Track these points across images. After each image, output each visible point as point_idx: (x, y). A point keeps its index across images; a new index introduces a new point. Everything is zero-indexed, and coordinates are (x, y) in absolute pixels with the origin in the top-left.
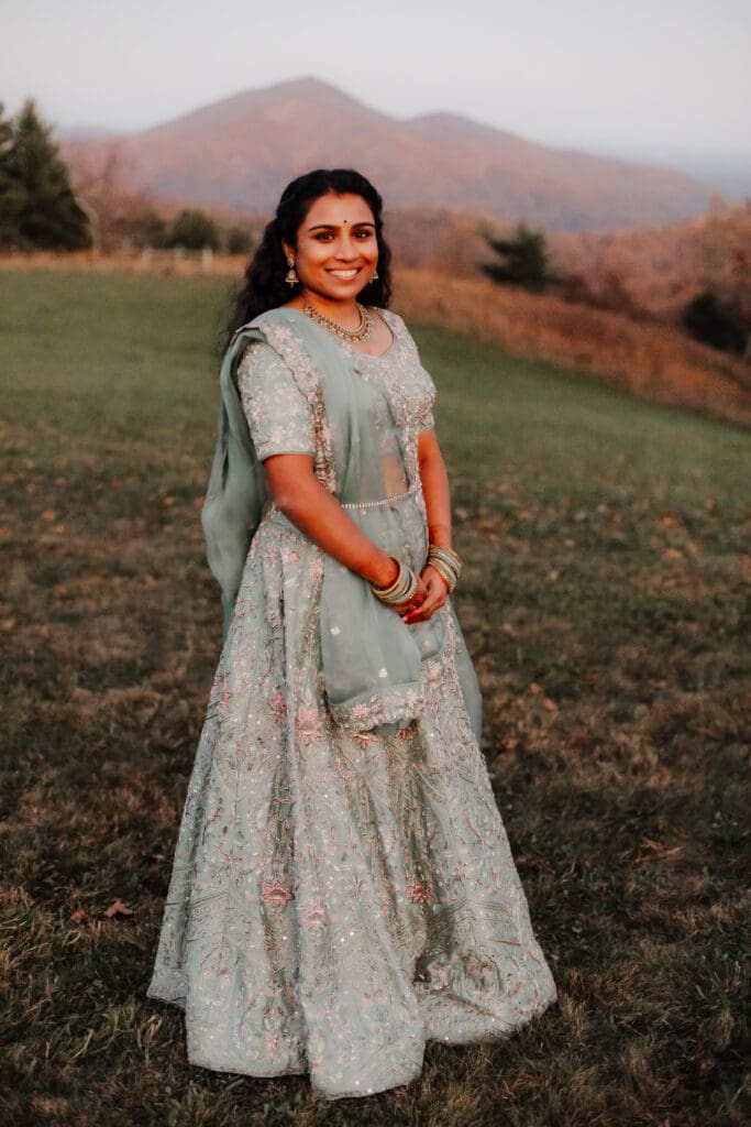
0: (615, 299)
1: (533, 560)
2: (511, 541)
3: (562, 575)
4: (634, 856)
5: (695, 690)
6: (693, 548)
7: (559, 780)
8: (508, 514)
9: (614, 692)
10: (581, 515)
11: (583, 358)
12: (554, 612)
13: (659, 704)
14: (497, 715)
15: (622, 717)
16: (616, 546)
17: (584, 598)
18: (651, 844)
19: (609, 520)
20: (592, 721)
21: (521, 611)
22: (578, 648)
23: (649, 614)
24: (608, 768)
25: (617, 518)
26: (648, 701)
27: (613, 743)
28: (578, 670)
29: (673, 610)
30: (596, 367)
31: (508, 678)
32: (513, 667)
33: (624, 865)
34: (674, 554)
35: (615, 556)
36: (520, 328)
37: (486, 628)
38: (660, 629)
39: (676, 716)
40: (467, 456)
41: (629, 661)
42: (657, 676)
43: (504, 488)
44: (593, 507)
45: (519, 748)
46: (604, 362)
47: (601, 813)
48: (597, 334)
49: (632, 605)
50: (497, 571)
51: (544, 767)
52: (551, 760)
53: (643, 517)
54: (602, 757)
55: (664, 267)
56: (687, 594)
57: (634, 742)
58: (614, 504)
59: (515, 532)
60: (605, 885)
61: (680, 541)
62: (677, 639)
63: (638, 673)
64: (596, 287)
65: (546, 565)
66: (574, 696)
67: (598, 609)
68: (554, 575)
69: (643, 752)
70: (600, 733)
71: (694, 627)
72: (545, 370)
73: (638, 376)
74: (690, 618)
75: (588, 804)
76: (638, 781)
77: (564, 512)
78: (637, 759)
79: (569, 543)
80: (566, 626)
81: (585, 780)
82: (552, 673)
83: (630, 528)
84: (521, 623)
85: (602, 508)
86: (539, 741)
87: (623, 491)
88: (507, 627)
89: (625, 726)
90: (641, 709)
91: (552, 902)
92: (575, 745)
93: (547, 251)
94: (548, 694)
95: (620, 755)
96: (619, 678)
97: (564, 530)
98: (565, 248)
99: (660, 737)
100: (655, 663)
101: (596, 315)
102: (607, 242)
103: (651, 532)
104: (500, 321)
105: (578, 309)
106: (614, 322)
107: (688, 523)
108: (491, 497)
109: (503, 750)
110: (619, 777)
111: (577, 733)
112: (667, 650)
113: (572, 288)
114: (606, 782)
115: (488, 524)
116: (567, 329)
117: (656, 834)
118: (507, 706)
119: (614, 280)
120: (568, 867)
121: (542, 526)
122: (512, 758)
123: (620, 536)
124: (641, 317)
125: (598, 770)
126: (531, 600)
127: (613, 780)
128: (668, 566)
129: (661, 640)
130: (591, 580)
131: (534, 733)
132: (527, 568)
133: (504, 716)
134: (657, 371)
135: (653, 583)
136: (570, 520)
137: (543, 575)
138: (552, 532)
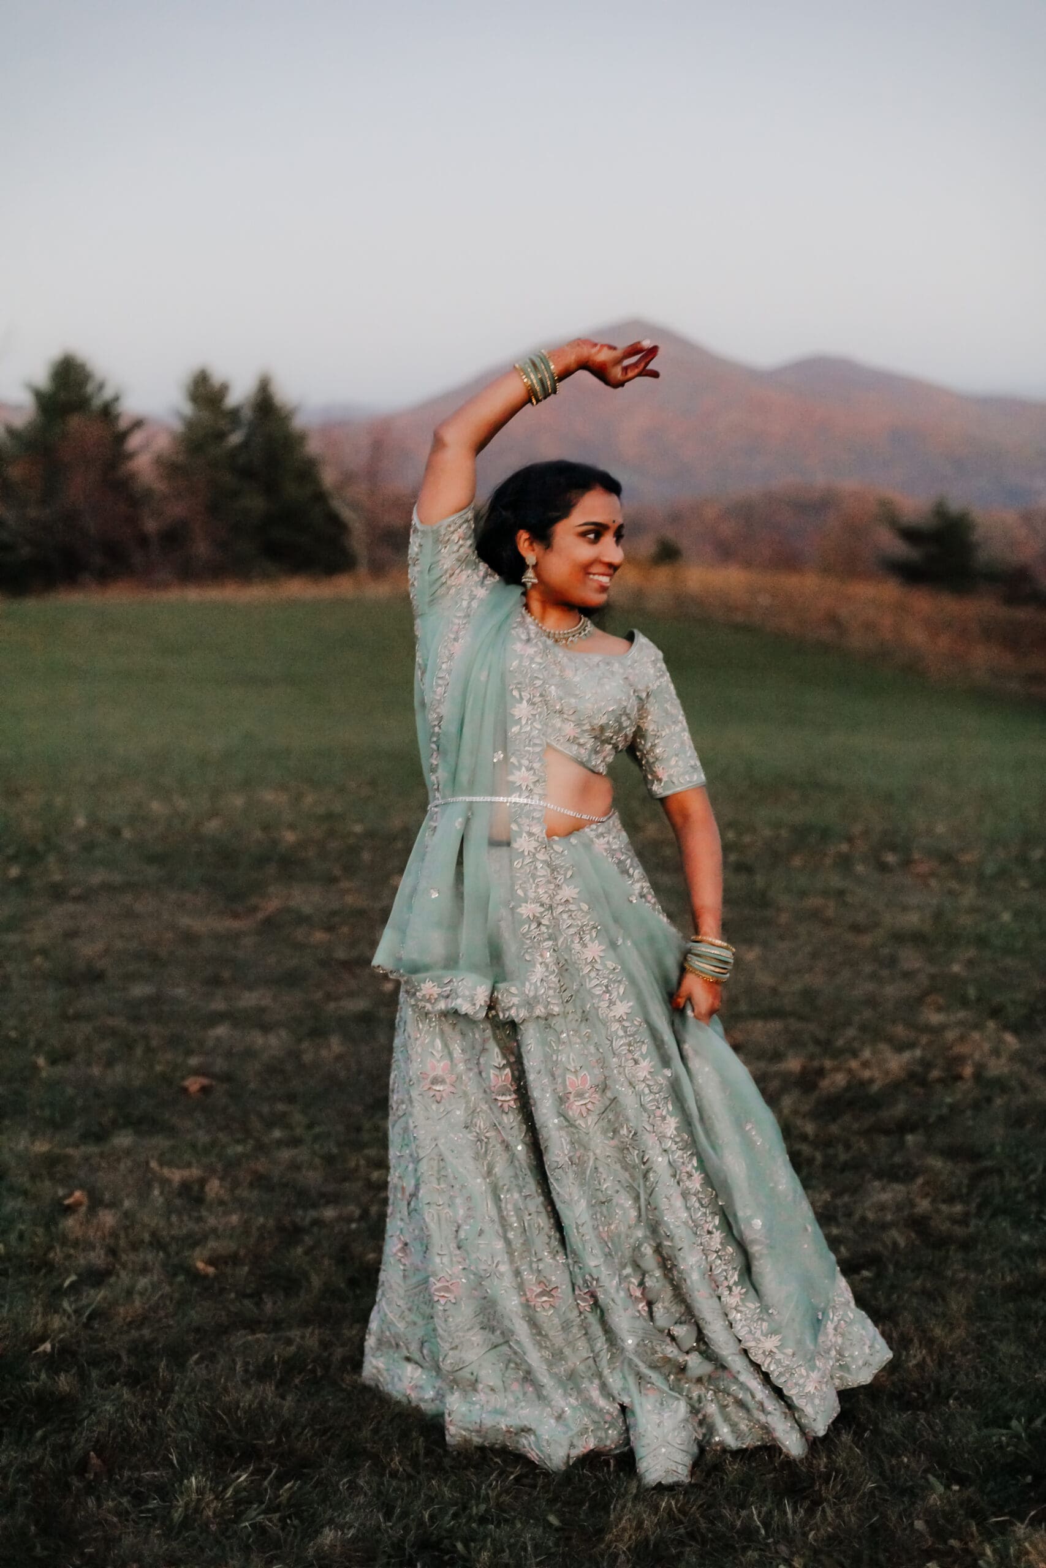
1: (980, 902)
2: (954, 885)
3: (1016, 914)
8: (947, 857)
12: (1010, 951)
17: (1045, 936)
21: (972, 953)
31: (961, 1015)
32: (965, 1004)
37: (933, 970)
40: (889, 798)
43: (940, 829)
45: (978, 1076)
50: (938, 915)
59: (959, 875)
65: (998, 906)
68: (1006, 917)
77: (1016, 851)
79: (1024, 883)
80: (1023, 965)
84: (970, 963)
86: (999, 1068)
88: (956, 968)
91: (1020, 1197)
93: (977, 536)
94: (1008, 1028)
97: (1017, 870)
98: (1001, 530)
104: (918, 636)
108: (925, 840)
113: (1015, 584)
115: (924, 869)
121: (990, 868)
126: (982, 941)
132: (973, 910)
133: (959, 1049)
137: (994, 916)
138: (1002, 873)
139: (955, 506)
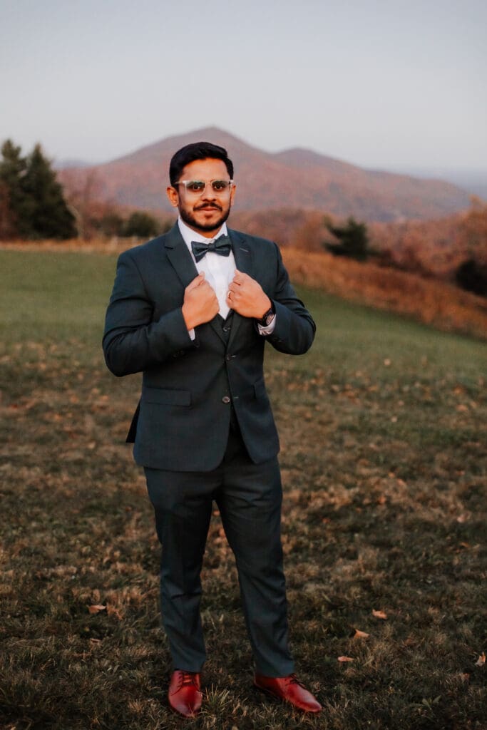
0: (412, 264)
1: (381, 412)
2: (368, 403)
3: (399, 419)
4: (455, 549)
5: (481, 475)
6: (474, 405)
7: (411, 517)
8: (363, 388)
9: (436, 476)
10: (406, 388)
11: (394, 302)
12: (397, 437)
13: (462, 482)
14: (373, 487)
15: (442, 488)
16: (427, 404)
17: (414, 430)
18: (463, 544)
19: (423, 392)
20: (426, 489)
21: (378, 438)
22: (413, 455)
23: (452, 438)
24: (437, 511)
25: (428, 389)
26: (456, 480)
27: (438, 499)
28: (415, 466)
29: (466, 437)
30: (400, 308)
31: (376, 470)
32: (378, 464)
33: (451, 553)
34: (462, 408)
35: (429, 409)
36: (352, 283)
37: (361, 446)
38: (458, 446)
39: (471, 487)
41: (443, 462)
42: (459, 469)
43: (359, 374)
44: (413, 383)
46: (407, 304)
47: (435, 531)
48: (400, 286)
49: (442, 434)
50: (361, 417)
51: (402, 511)
52: (405, 507)
53: (443, 389)
54: (434, 506)
55: (442, 243)
56: (472, 427)
57: (450, 499)
58: (425, 382)
59: (369, 397)
60: (442, 562)
61: (466, 401)
62: (469, 451)
63: (448, 467)
64: (399, 257)
65: (389, 414)
66: (413, 478)
67: (422, 436)
68: (394, 420)
69: (455, 503)
70: (431, 495)
71: (478, 445)
72: (370, 311)
73: (428, 314)
74: (475, 440)
75: (428, 527)
76: (454, 517)
77: (396, 387)
78: (452, 506)
79: (401, 403)
80: (405, 445)
81: (426, 516)
82: (401, 468)
83: (435, 395)
84: (379, 444)
85: (418, 385)
86: (397, 499)
87: (429, 375)
88: (372, 446)
89: (445, 492)
90: (452, 484)
92: (419, 501)
93: (368, 235)
94: (399, 477)
95: (443, 506)
96: (438, 470)
97: (397, 396)
98: (378, 233)
99: (464, 497)
100: (457, 462)
101: (399, 275)
102: (404, 228)
103: (448, 397)
104: (339, 280)
105: (388, 272)
106: (412, 279)
107: (470, 392)
108: (352, 379)
109: (378, 503)
110: (444, 516)
111: (418, 495)
112: (464, 456)
113: (384, 258)
114: (437, 517)
115: (352, 394)
116: (382, 284)
117: (466, 540)
118: (378, 483)
119: (410, 252)
120: (421, 555)
121: (384, 394)
122: (384, 507)
123: (430, 399)
124: (428, 275)
125: (431, 512)
126: (384, 432)
127: (440, 516)
128: (461, 413)
129: (459, 452)
130: (417, 421)
131: (394, 496)
132: (378, 415)
134: (440, 311)
135: (452, 423)
136: (400, 391)
137: (388, 419)
138: (390, 397)
139: (358, 221)
